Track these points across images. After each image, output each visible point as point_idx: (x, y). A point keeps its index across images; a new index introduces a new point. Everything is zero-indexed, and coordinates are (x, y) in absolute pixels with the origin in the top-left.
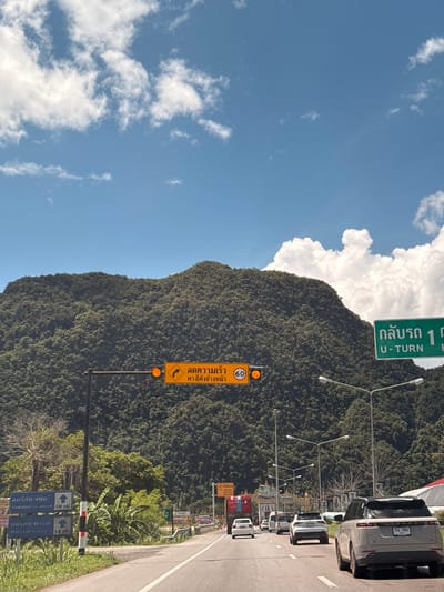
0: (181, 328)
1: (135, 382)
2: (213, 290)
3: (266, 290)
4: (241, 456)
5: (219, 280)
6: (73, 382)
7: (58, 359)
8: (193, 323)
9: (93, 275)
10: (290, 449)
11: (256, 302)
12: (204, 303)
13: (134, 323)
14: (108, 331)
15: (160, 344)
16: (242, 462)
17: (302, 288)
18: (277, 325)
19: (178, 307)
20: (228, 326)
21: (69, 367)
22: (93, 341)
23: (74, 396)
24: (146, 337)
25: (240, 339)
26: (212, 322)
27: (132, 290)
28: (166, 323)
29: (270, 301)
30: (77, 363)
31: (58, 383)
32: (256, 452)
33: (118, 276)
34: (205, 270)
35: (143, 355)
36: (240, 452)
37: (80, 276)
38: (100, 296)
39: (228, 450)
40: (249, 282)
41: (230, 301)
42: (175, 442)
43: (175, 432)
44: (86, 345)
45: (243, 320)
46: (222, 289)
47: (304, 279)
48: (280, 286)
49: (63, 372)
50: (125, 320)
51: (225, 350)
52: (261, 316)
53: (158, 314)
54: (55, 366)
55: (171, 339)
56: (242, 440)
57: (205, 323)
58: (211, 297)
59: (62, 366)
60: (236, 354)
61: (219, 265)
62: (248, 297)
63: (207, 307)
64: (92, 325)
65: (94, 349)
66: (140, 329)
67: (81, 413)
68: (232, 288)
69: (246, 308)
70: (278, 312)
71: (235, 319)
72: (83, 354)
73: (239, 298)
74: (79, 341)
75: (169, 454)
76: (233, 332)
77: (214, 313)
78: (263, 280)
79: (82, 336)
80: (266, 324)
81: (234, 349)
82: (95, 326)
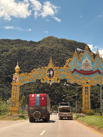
0: (41, 54)
1: (27, 69)
2: (52, 44)
3: (68, 44)
4: (58, 92)
5: (54, 41)
6: (7, 68)
7: (3, 60)
8: (45, 52)
9: (17, 40)
10: (74, 91)
11: (65, 47)
12: (49, 47)
13: (27, 51)
14: (19, 53)
15: (35, 58)
16: (59, 94)
17: (79, 45)
18: (71, 55)
19: (41, 48)
20: (56, 54)
21: (6, 63)
22: (14, 56)
23: (7, 71)
24: (31, 56)
25: (60, 58)
26: (51, 53)
27: (28, 44)
28: (37, 52)
29: (69, 48)
30: (9, 62)
31: (2, 67)
32: (63, 91)
33: (24, 41)
34: (50, 38)
35: (29, 61)
36: (58, 91)
37: (13, 40)
38: (18, 45)
39: (54, 90)
40: (63, 42)
41: (57, 47)
42: (38, 87)
43: (38, 84)
44: (12, 57)
45: (61, 53)
46: (55, 43)
47: (79, 43)
48: (72, 44)
49: (4, 64)
50: (25, 50)
51: (55, 61)
52: (66, 52)
53: (35, 50)
54: (2, 62)
55: (39, 57)
56: (59, 87)
57: (49, 53)
58: (51, 45)
59: (4, 63)
60: (58, 62)
61: (54, 37)
62: (62, 46)
63: (50, 48)
64: (14, 52)
65: (15, 58)
66: (29, 53)
67: (9, 77)
68: (58, 43)
69: (62, 49)
70: (72, 51)
71: (58, 52)
72: (11, 59)
73: (60, 46)
74: (10, 56)
75: (35, 91)
76: (58, 56)
77: (52, 50)
78: (67, 41)
79: (11, 54)
80: (68, 54)
81: (58, 61)
82: (15, 52)
